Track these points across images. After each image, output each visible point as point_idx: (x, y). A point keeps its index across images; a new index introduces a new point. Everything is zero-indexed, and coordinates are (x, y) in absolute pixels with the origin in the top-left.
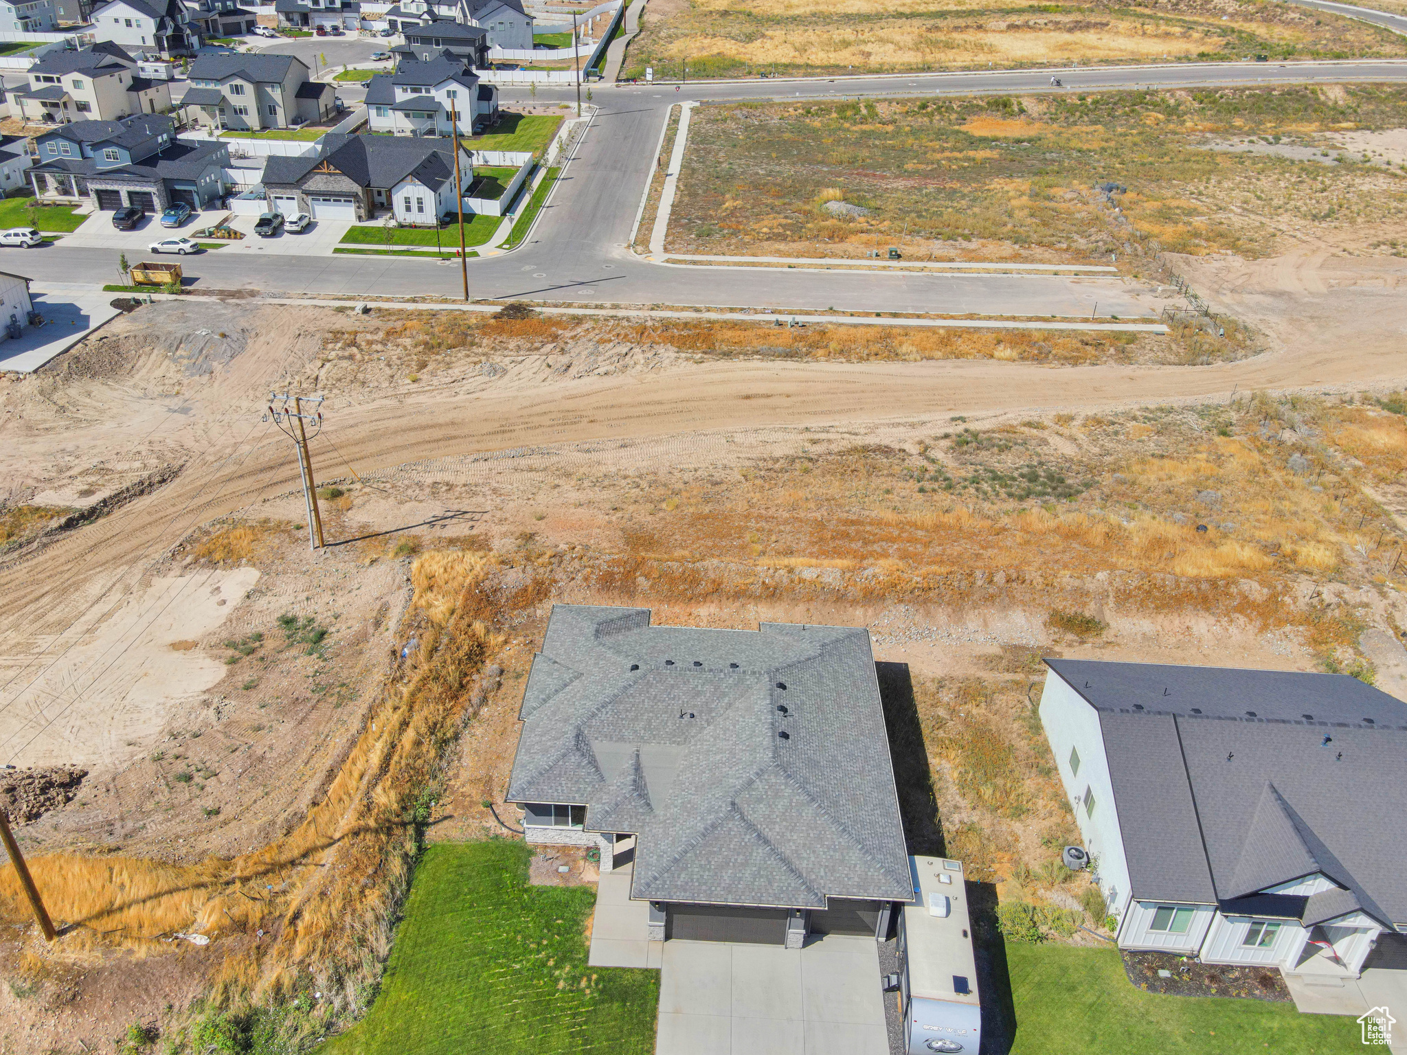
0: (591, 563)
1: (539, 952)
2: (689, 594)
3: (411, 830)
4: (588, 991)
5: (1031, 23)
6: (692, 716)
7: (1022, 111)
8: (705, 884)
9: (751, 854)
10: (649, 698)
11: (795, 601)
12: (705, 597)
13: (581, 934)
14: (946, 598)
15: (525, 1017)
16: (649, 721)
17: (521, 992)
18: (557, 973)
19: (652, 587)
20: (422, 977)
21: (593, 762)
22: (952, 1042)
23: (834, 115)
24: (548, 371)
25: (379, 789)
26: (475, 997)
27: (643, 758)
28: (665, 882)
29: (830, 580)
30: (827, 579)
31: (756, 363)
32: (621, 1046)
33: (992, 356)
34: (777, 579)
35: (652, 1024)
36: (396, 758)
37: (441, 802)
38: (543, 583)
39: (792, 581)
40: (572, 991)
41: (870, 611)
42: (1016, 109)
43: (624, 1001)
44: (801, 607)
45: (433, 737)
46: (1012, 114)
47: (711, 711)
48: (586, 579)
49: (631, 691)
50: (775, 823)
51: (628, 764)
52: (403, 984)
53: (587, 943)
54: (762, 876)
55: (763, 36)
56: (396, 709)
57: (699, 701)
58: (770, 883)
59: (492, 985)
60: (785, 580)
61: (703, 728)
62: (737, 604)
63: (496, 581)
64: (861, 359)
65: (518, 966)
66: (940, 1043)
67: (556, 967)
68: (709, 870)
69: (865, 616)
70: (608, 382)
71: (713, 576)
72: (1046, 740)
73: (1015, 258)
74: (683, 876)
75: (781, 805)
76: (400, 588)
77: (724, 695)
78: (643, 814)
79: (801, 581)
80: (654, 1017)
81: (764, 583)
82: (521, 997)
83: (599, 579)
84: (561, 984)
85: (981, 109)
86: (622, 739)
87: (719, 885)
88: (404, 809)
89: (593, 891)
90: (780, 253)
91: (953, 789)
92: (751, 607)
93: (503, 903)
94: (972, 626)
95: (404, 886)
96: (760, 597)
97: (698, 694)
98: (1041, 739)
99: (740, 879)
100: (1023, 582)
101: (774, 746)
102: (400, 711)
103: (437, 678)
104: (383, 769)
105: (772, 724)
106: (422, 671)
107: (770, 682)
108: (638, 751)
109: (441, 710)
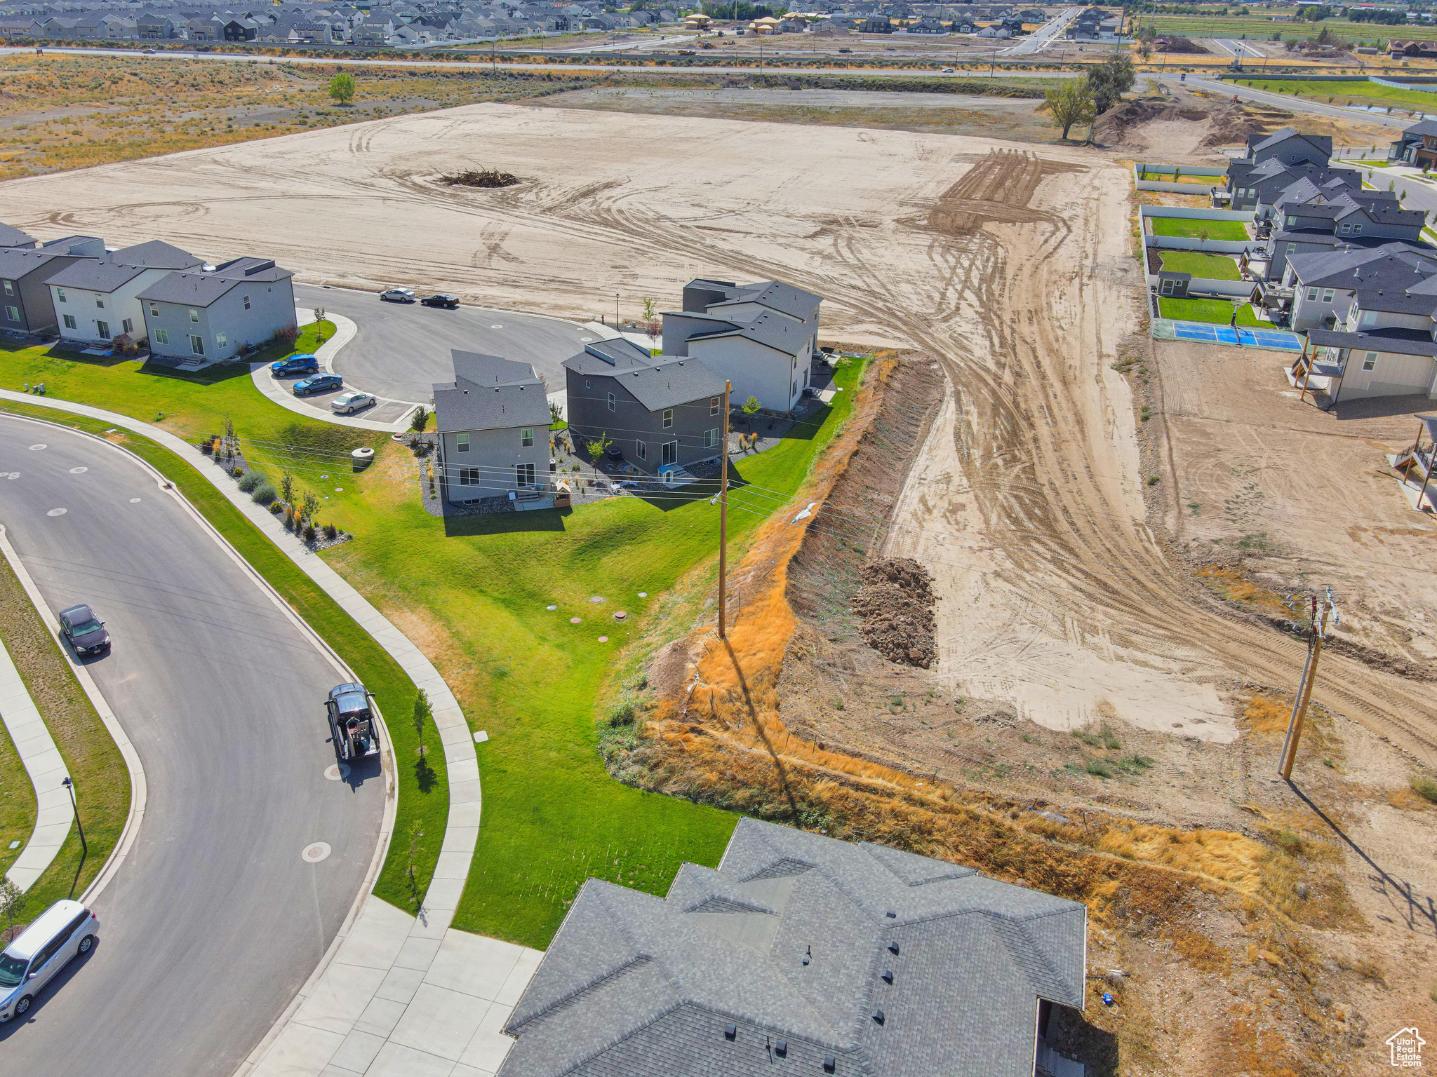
3: (785, 808)
6: (806, 964)
10: (839, 923)
21: (763, 874)
25: (833, 784)
36: (874, 797)
38: (1222, 961)
45: (909, 830)
47: (809, 982)
48: (1236, 1009)
56: (944, 798)
57: (825, 970)
61: (787, 973)
63: (1206, 905)
76: (1179, 818)
88: (811, 805)
97: (836, 970)
101: (710, 1010)
102: (942, 802)
103: (999, 835)
104: (858, 787)
105: (750, 1021)
106: (1008, 822)
107: (837, 1048)
108: (771, 912)
109: (951, 840)
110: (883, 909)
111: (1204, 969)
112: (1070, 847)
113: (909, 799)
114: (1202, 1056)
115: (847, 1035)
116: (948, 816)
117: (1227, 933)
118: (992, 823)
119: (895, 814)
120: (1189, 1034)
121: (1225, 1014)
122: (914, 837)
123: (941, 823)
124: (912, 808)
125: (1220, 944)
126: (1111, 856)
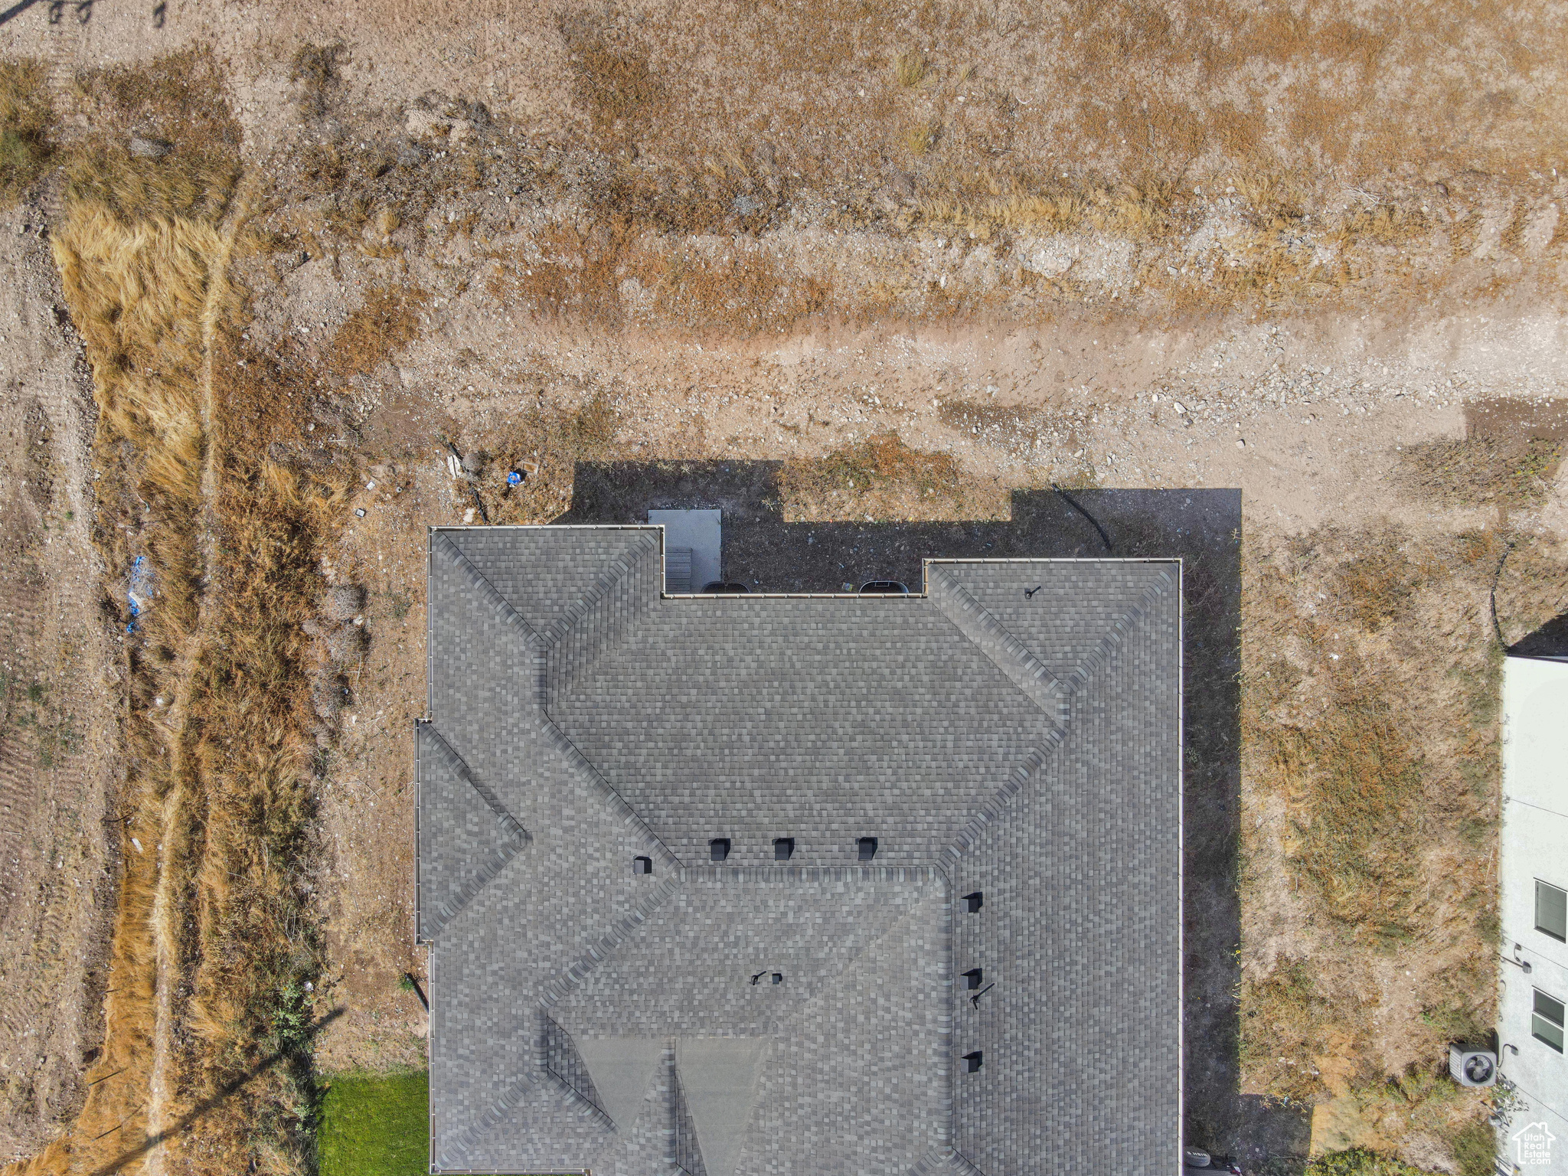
0: (498, 243)
2: (752, 319)
3: (282, 1073)
6: (778, 977)
10: (682, 946)
11: (1006, 324)
12: (789, 324)
14: (1380, 298)
16: (688, 994)
19: (660, 305)
21: (587, 1096)
25: (196, 1006)
27: (684, 1074)
29: (1101, 274)
30: (1093, 273)
34: (968, 275)
36: (205, 922)
37: (321, 982)
38: (394, 301)
39: (1005, 280)
41: (1184, 341)
44: (1021, 338)
45: (265, 839)
47: (816, 964)
48: (495, 288)
51: (656, 1091)
56: (163, 791)
57: (790, 946)
60: (989, 279)
61: (800, 1001)
62: (867, 334)
63: (278, 317)
69: (1169, 351)
71: (807, 271)
72: (1497, 741)
76: (50, 350)
77: (845, 930)
79: (1029, 278)
81: (935, 285)
83: (527, 291)
86: (635, 1030)
88: (260, 1030)
91: (1282, 874)
92: (900, 340)
94: (1415, 357)
96: (924, 317)
97: (789, 931)
98: (1488, 735)
101: (950, 1107)
102: (176, 796)
103: (227, 679)
104: (189, 958)
105: (948, 1041)
106: (188, 664)
107: (947, 900)
108: (671, 1057)
109: (261, 760)
110: (631, 882)
111: (411, 330)
112: (211, 548)
113: (191, 855)
114: (584, 343)
115: (917, 889)
116: (207, 776)
117: (333, 287)
118: (200, 695)
119: (237, 871)
120: (540, 359)
121: (506, 306)
122: (276, 826)
123: (229, 786)
124: (212, 845)
125: (359, 303)
126: (209, 477)
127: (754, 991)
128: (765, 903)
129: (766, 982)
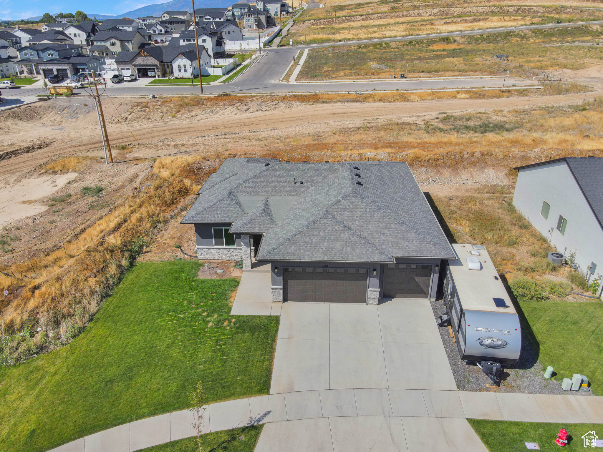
1: (197, 309)
3: (127, 255)
4: (228, 328)
5: (454, 21)
6: (302, 183)
7: (455, 41)
8: (308, 251)
9: (340, 235)
10: (275, 176)
13: (227, 300)
14: (448, 164)
15: (182, 341)
16: (275, 186)
17: (182, 328)
18: (208, 319)
20: (116, 323)
21: (239, 203)
22: (499, 340)
23: (371, 48)
24: (238, 111)
26: (149, 332)
27: (270, 202)
28: (280, 251)
29: (382, 157)
30: (380, 157)
31: (339, 104)
32: (249, 356)
33: (456, 97)
35: (272, 345)
40: (216, 328)
42: (452, 41)
43: (253, 333)
45: (151, 219)
46: (451, 43)
47: (313, 180)
49: (265, 173)
50: (355, 221)
51: (260, 204)
52: (101, 326)
53: (230, 304)
54: (348, 246)
55: (339, 33)
56: (130, 206)
58: (354, 249)
59: (162, 326)
61: (308, 188)
63: (199, 165)
64: (390, 102)
65: (182, 316)
66: (489, 341)
67: (208, 316)
68: (311, 244)
70: (266, 113)
72: (521, 215)
73: (460, 75)
74: (293, 247)
75: (359, 212)
77: (321, 173)
78: (268, 224)
80: (274, 340)
82: (181, 331)
84: (210, 324)
85: (437, 42)
86: (258, 194)
87: (318, 251)
88: (125, 245)
89: (238, 280)
90: (349, 79)
93: (178, 287)
95: (116, 280)
98: (517, 215)
99: (333, 248)
100: (492, 155)
104: (116, 229)
105: (352, 179)
108: (267, 199)
127: (294, 186)
128: (300, 168)
129: (298, 184)
